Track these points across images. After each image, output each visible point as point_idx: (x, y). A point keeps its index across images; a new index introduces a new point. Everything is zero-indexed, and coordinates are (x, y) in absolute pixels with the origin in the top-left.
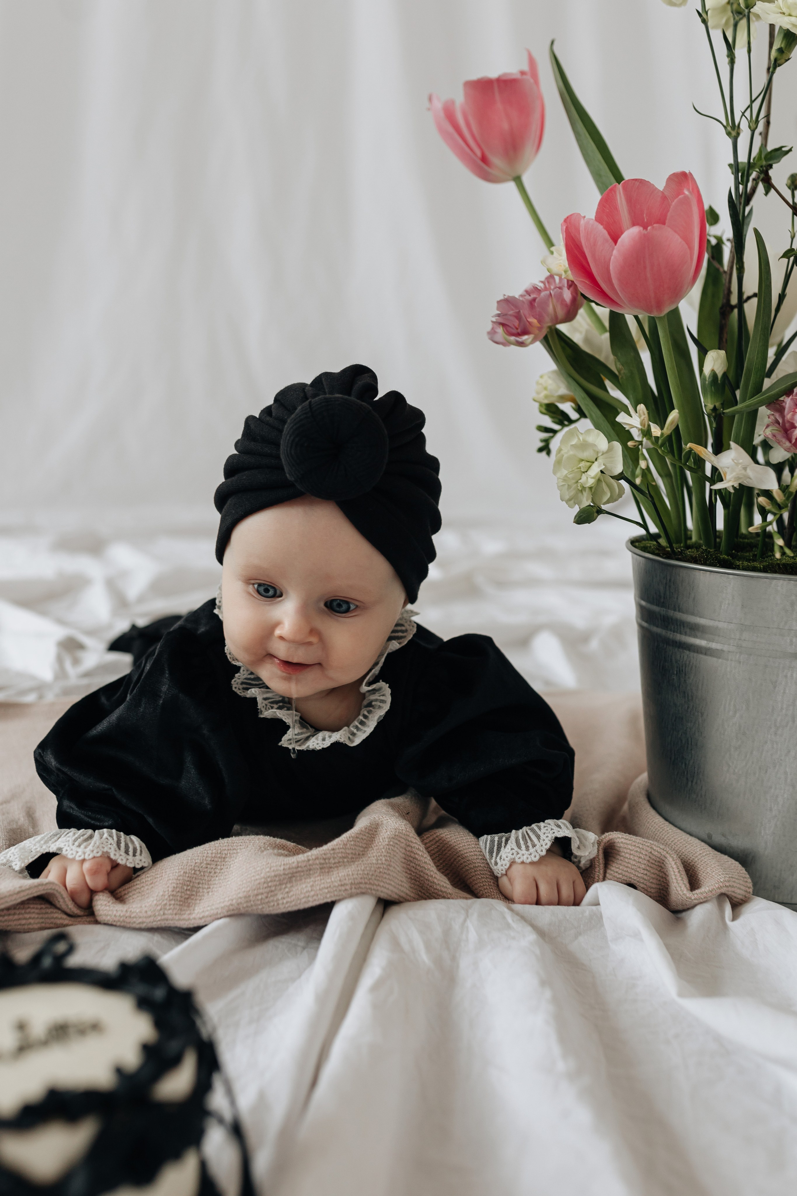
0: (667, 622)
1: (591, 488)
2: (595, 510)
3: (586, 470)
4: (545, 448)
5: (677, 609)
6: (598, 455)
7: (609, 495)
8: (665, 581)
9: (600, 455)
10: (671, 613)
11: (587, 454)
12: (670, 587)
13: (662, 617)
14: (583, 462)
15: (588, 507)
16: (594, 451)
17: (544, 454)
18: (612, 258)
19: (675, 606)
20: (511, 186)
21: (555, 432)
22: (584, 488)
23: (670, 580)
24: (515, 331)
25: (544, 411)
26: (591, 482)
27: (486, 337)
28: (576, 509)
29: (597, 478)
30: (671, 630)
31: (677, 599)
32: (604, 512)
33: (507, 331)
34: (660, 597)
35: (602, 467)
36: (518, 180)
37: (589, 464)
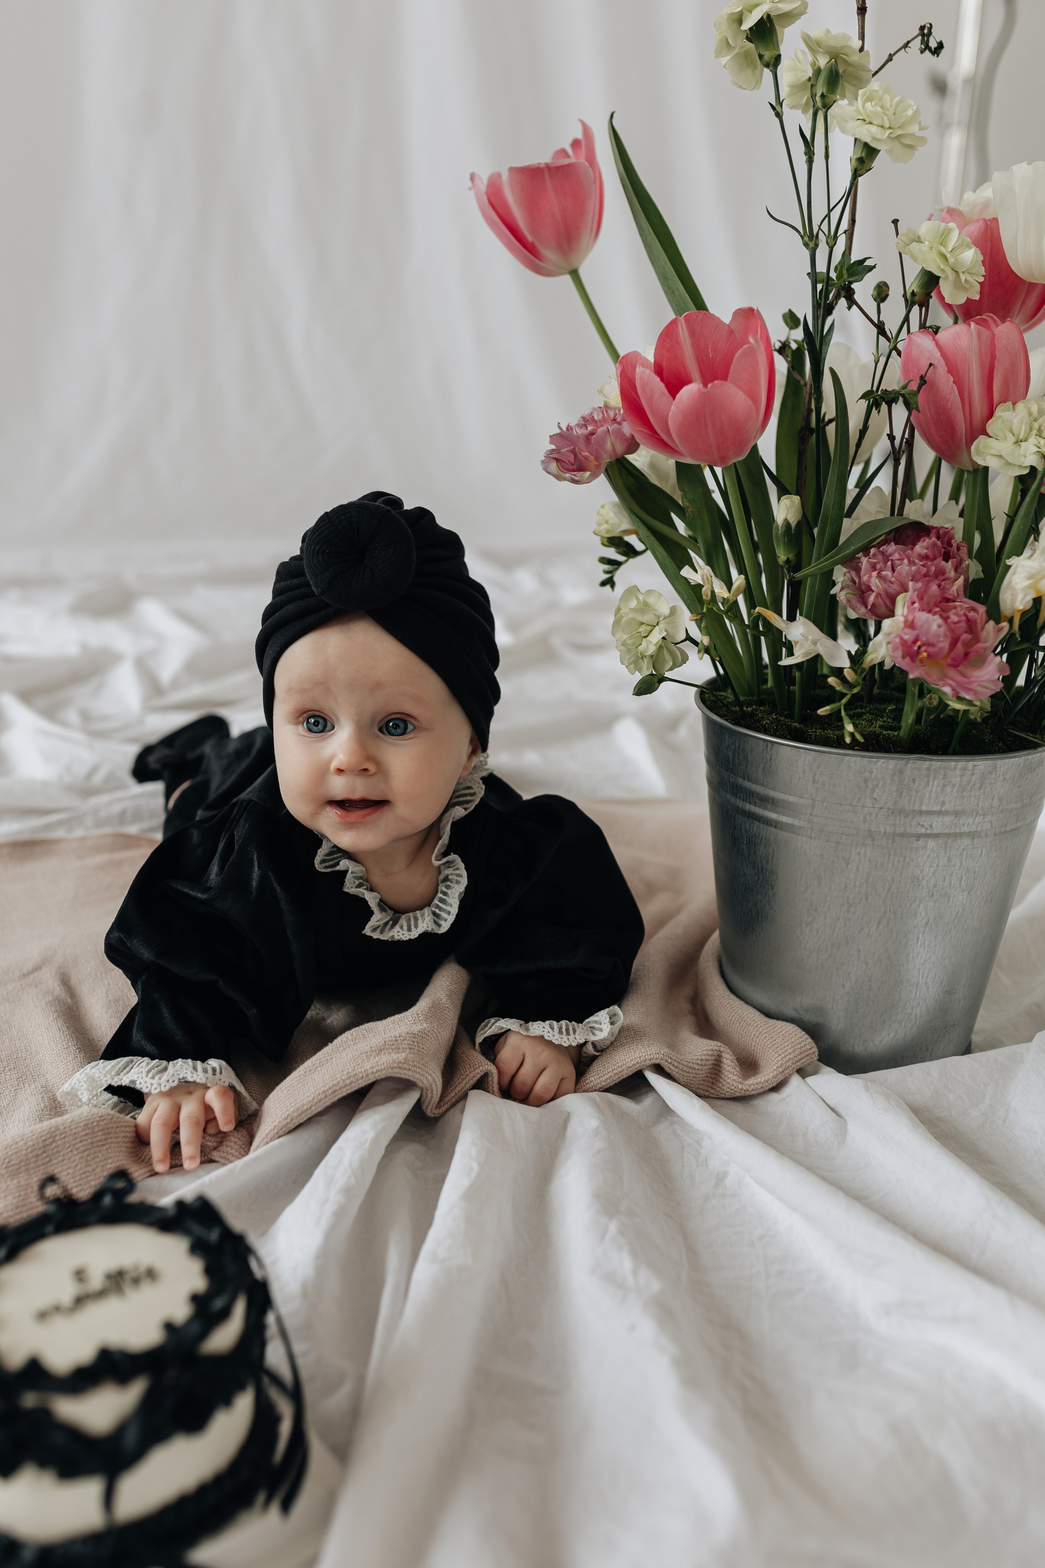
0: (738, 790)
1: (652, 656)
2: (656, 680)
3: (646, 635)
4: (609, 582)
5: (747, 778)
6: (659, 619)
7: (671, 664)
8: (734, 747)
9: (661, 619)
10: (740, 781)
11: (648, 618)
12: (739, 754)
13: (731, 784)
14: (643, 626)
15: (648, 677)
16: (655, 615)
17: (608, 587)
18: (670, 413)
19: (744, 774)
20: (567, 279)
21: (618, 564)
22: (643, 657)
23: (739, 747)
24: (570, 467)
25: (606, 543)
26: (652, 649)
27: (540, 467)
28: (638, 677)
29: (658, 646)
30: (740, 798)
31: (746, 767)
32: (667, 679)
33: (562, 466)
34: (729, 763)
35: (664, 634)
36: (575, 274)
37: (650, 628)
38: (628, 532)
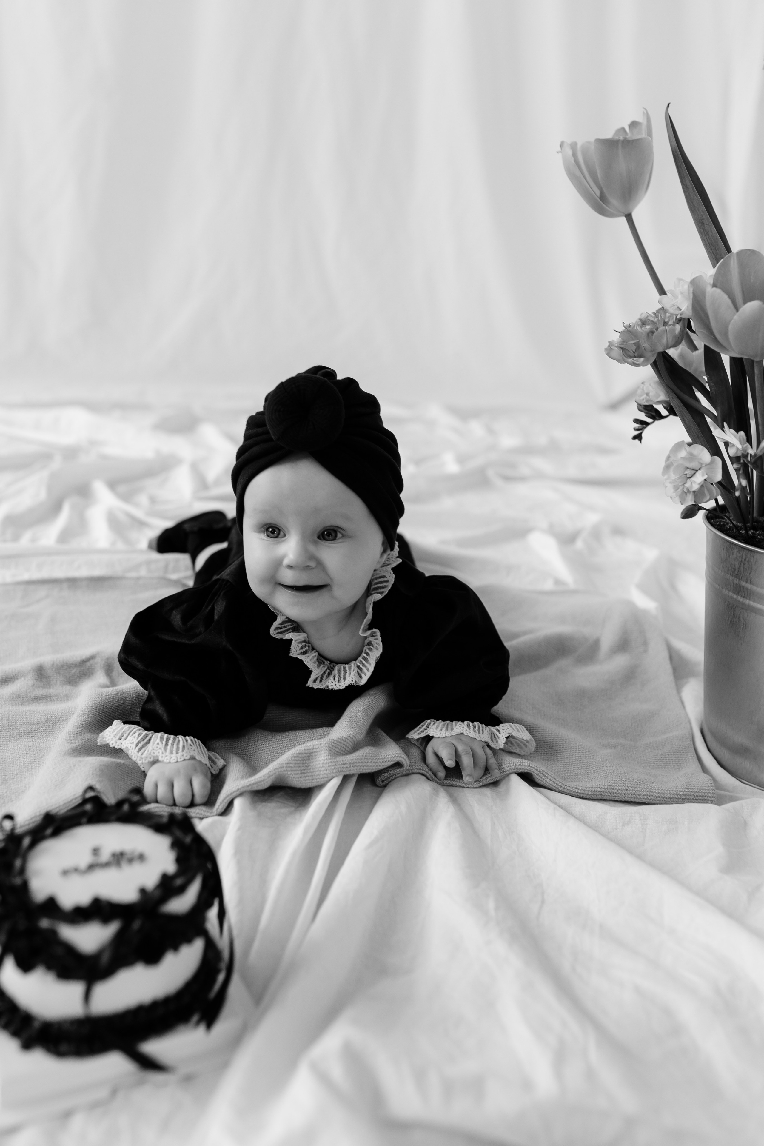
0: (739, 590)
1: (694, 492)
2: (697, 508)
3: (690, 476)
4: (639, 437)
5: (749, 581)
6: (701, 465)
7: (708, 498)
8: (740, 559)
9: (703, 466)
10: (743, 583)
11: (694, 465)
12: (744, 564)
13: (735, 585)
14: (688, 470)
15: (691, 506)
16: (699, 462)
17: (637, 441)
18: (732, 321)
19: (747, 579)
20: (623, 220)
21: (647, 424)
22: (688, 491)
23: (745, 559)
24: (632, 354)
25: (642, 409)
26: (696, 487)
28: (684, 505)
29: (701, 484)
30: (741, 596)
31: (750, 574)
32: (702, 508)
33: (626, 353)
34: (735, 570)
35: (705, 477)
36: (629, 218)
37: (693, 472)
38: (659, 402)
